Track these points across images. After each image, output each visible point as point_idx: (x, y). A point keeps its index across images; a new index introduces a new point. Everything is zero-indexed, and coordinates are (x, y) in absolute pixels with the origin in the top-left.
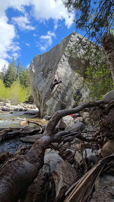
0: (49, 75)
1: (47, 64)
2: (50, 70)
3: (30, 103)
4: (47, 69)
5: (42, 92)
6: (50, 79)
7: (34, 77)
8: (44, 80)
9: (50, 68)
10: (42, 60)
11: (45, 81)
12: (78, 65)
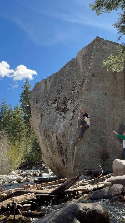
0: (69, 107)
1: (60, 91)
2: (69, 99)
3: (27, 167)
4: (62, 98)
5: (64, 136)
6: (74, 111)
7: (42, 115)
8: (62, 116)
9: (68, 97)
10: (49, 88)
11: (64, 117)
12: (114, 83)
